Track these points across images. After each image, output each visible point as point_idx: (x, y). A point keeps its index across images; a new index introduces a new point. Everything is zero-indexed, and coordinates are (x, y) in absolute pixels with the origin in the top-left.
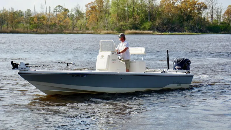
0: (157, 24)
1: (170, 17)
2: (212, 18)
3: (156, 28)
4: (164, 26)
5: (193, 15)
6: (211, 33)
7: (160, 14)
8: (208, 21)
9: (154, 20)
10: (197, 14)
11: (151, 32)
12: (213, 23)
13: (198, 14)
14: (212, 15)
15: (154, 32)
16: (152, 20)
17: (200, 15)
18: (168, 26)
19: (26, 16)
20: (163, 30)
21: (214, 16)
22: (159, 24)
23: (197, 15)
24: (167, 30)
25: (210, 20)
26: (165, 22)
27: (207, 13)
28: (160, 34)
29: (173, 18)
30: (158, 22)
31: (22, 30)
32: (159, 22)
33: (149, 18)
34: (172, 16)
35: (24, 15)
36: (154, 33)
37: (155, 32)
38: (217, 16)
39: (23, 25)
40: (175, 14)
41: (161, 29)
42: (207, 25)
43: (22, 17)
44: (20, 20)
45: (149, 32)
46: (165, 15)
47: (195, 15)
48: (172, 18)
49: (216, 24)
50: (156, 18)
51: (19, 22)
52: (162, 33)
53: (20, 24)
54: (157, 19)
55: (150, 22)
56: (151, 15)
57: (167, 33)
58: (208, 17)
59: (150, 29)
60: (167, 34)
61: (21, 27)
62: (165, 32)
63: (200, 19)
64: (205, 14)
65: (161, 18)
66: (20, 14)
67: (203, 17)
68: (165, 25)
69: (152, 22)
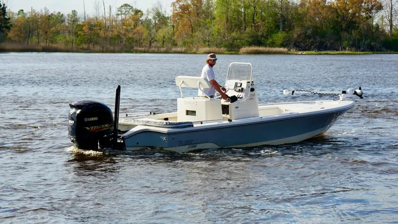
0: (295, 36)
1: (319, 25)
2: (391, 26)
3: (293, 43)
4: (308, 40)
5: (357, 20)
6: (389, 52)
7: (300, 18)
8: (383, 31)
9: (290, 29)
10: (364, 19)
11: (285, 50)
12: (392, 35)
13: (367, 18)
14: (391, 21)
15: (289, 50)
16: (287, 30)
17: (369, 21)
18: (315, 39)
19: (69, 23)
20: (306, 46)
21: (395, 23)
22: (299, 36)
23: (365, 21)
24: (313, 47)
25: (387, 29)
26: (309, 32)
27: (382, 18)
28: (300, 53)
29: (323, 26)
30: (297, 32)
31: (62, 46)
32: (299, 33)
33: (281, 27)
34: (321, 21)
35: (66, 21)
36: (289, 52)
37: (292, 50)
39: (65, 38)
40: (327, 19)
41: (302, 45)
42: (382, 38)
43: (63, 24)
44: (59, 29)
45: (282, 49)
46: (310, 20)
47: (362, 20)
49: (397, 35)
50: (294, 27)
51: (58, 33)
52: (305, 53)
53: (59, 36)
54: (296, 27)
55: (284, 33)
56: (284, 20)
57: (313, 52)
58: (384, 24)
59: (282, 45)
60: (312, 54)
61: (61, 41)
62: (309, 50)
63: (370, 27)
64: (378, 19)
65: (302, 26)
66: (60, 19)
67: (374, 23)
68: (309, 37)
69: (287, 32)
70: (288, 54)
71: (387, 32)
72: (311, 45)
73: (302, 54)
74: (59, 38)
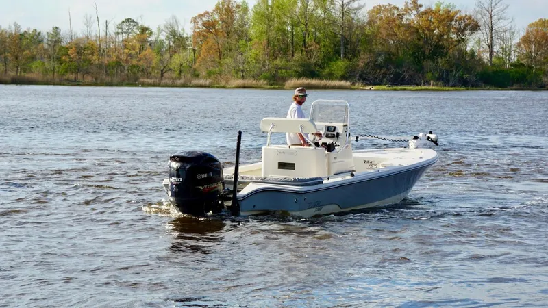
0: (362, 65)
1: (393, 50)
2: (491, 52)
3: (358, 75)
4: (379, 71)
5: (445, 44)
6: (487, 88)
7: (368, 40)
8: (481, 59)
9: (354, 56)
10: (455, 43)
11: (348, 84)
12: (493, 65)
13: (459, 41)
14: (490, 46)
15: (353, 84)
16: (350, 56)
17: (462, 45)
18: (388, 69)
19: (49, 45)
20: (376, 78)
21: (496, 49)
22: (367, 65)
23: (455, 46)
24: (385, 80)
25: (485, 57)
26: (381, 59)
27: (479, 42)
28: (368, 88)
29: (400, 52)
30: (363, 60)
31: (40, 77)
32: (367, 61)
33: (342, 52)
34: (396, 45)
35: (45, 41)
36: (353, 87)
37: (357, 84)
38: (502, 48)
39: (43, 64)
40: (405, 42)
41: (371, 76)
42: (479, 69)
43: (40, 46)
44: (35, 53)
45: (343, 83)
46: (381, 43)
47: (452, 44)
48: (397, 51)
49: (499, 66)
50: (359, 53)
51: (33, 58)
52: (374, 88)
53: (35, 62)
54: (362, 53)
55: (346, 60)
56: (346, 44)
57: (385, 87)
58: (481, 49)
59: (344, 78)
60: (384, 90)
61: (38, 69)
62: (380, 84)
63: (462, 53)
64: (474, 43)
65: (370, 51)
66: (36, 38)
67: (468, 49)
68: (380, 67)
69: (350, 60)
70: (351, 89)
71: (485, 60)
72: (383, 77)
73: (370, 90)
74: (36, 65)
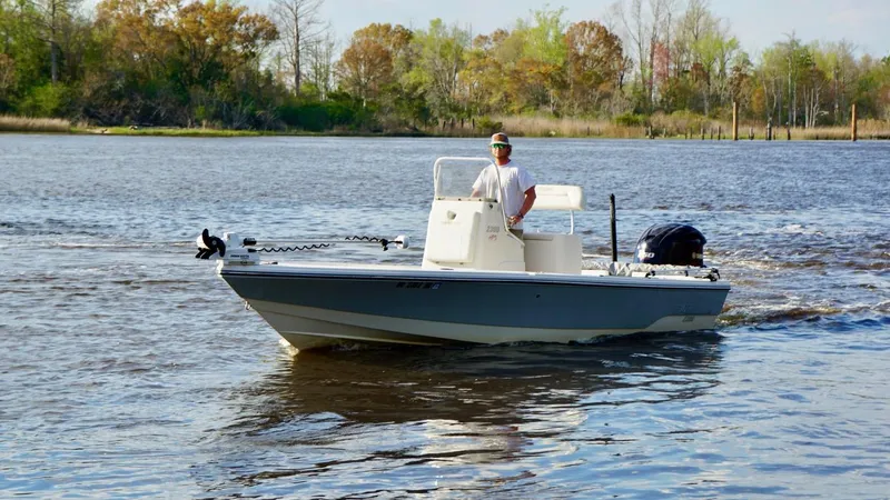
0: (87, 93)
1: (140, 69)
2: (298, 75)
3: (81, 109)
4: (116, 103)
5: (224, 59)
6: (294, 131)
7: (97, 52)
8: (281, 86)
9: (74, 78)
10: (240, 60)
11: (65, 123)
12: (300, 95)
13: (246, 57)
14: (297, 65)
15: (74, 124)
16: (68, 78)
17: (251, 63)
18: (132, 100)
20: (113, 115)
21: (305, 69)
22: (95, 92)
23: (241, 63)
24: (127, 117)
25: (288, 82)
26: (119, 84)
27: (279, 57)
28: (99, 130)
29: (151, 72)
30: (90, 84)
32: (96, 86)
33: (54, 70)
34: (144, 62)
36: (73, 129)
37: (80, 124)
38: (315, 68)
40: (158, 56)
41: (104, 112)
42: (281, 102)
45: (57, 122)
46: (119, 58)
47: (235, 60)
48: (147, 70)
49: (311, 96)
50: (83, 72)
52: (109, 130)
54: (87, 72)
55: (61, 85)
56: (61, 57)
57: (128, 130)
58: (282, 70)
59: (57, 113)
60: (127, 135)
62: (119, 124)
63: (252, 76)
64: (269, 59)
65: (101, 70)
67: (262, 69)
68: (119, 96)
69: (68, 84)
70: (71, 133)
71: (289, 88)
72: (125, 113)
73: (102, 134)
